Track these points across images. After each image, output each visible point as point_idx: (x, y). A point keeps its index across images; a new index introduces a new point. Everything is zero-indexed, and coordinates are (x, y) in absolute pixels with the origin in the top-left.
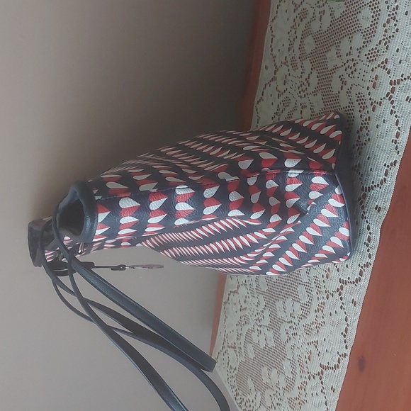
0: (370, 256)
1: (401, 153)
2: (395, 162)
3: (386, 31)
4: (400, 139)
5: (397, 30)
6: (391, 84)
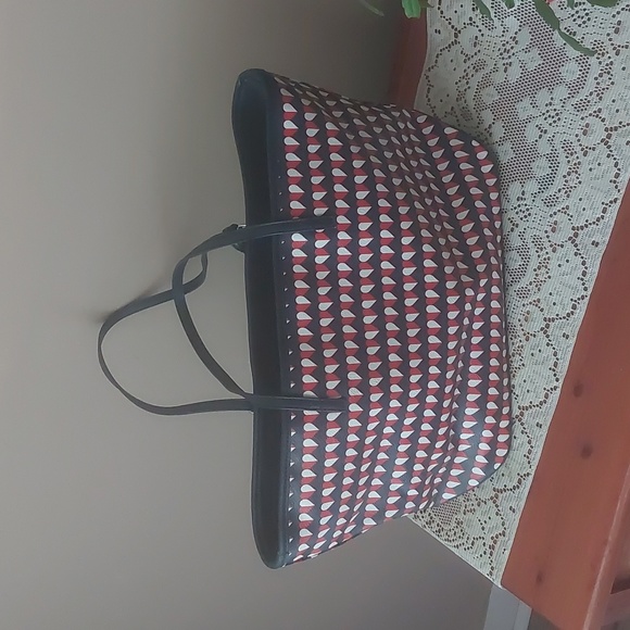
0: (586, 289)
1: (623, 192)
2: (616, 200)
3: (598, 83)
4: (620, 178)
5: (613, 83)
6: (606, 130)
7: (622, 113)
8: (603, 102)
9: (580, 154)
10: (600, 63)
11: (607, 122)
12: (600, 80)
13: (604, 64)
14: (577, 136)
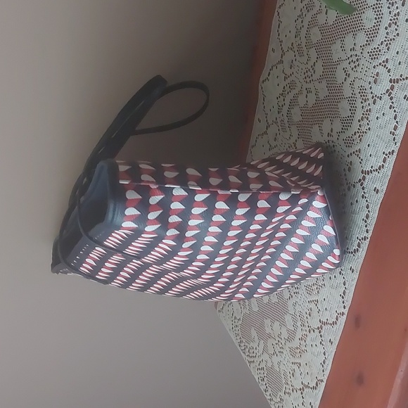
0: (367, 231)
1: (398, 145)
2: (393, 151)
3: (387, 33)
4: (398, 131)
5: (398, 34)
6: (391, 81)
7: (403, 66)
8: (390, 52)
9: (371, 101)
10: (390, 13)
11: (391, 74)
12: (389, 29)
13: (393, 14)
14: (370, 83)
